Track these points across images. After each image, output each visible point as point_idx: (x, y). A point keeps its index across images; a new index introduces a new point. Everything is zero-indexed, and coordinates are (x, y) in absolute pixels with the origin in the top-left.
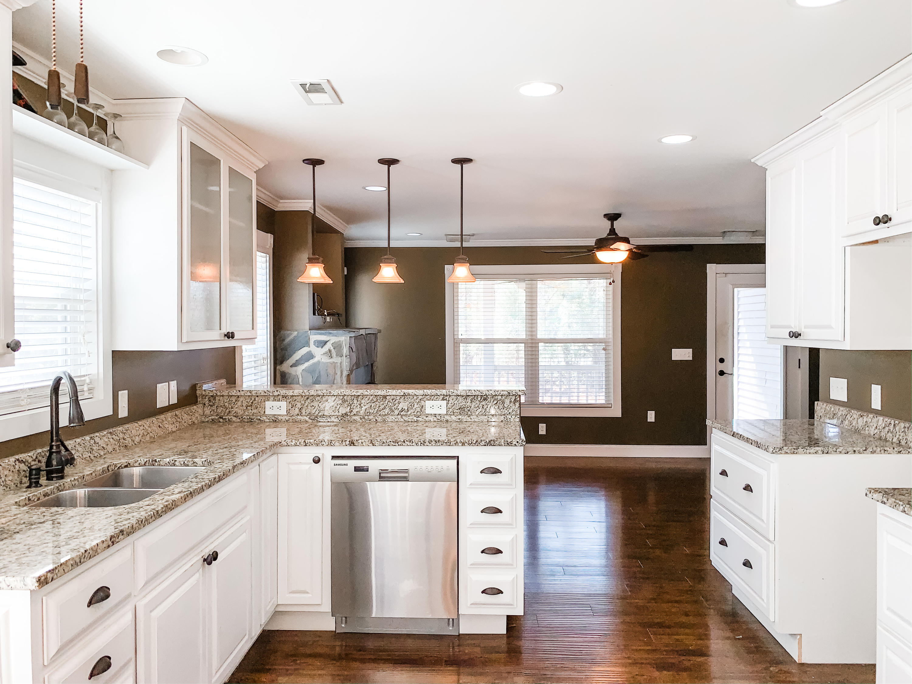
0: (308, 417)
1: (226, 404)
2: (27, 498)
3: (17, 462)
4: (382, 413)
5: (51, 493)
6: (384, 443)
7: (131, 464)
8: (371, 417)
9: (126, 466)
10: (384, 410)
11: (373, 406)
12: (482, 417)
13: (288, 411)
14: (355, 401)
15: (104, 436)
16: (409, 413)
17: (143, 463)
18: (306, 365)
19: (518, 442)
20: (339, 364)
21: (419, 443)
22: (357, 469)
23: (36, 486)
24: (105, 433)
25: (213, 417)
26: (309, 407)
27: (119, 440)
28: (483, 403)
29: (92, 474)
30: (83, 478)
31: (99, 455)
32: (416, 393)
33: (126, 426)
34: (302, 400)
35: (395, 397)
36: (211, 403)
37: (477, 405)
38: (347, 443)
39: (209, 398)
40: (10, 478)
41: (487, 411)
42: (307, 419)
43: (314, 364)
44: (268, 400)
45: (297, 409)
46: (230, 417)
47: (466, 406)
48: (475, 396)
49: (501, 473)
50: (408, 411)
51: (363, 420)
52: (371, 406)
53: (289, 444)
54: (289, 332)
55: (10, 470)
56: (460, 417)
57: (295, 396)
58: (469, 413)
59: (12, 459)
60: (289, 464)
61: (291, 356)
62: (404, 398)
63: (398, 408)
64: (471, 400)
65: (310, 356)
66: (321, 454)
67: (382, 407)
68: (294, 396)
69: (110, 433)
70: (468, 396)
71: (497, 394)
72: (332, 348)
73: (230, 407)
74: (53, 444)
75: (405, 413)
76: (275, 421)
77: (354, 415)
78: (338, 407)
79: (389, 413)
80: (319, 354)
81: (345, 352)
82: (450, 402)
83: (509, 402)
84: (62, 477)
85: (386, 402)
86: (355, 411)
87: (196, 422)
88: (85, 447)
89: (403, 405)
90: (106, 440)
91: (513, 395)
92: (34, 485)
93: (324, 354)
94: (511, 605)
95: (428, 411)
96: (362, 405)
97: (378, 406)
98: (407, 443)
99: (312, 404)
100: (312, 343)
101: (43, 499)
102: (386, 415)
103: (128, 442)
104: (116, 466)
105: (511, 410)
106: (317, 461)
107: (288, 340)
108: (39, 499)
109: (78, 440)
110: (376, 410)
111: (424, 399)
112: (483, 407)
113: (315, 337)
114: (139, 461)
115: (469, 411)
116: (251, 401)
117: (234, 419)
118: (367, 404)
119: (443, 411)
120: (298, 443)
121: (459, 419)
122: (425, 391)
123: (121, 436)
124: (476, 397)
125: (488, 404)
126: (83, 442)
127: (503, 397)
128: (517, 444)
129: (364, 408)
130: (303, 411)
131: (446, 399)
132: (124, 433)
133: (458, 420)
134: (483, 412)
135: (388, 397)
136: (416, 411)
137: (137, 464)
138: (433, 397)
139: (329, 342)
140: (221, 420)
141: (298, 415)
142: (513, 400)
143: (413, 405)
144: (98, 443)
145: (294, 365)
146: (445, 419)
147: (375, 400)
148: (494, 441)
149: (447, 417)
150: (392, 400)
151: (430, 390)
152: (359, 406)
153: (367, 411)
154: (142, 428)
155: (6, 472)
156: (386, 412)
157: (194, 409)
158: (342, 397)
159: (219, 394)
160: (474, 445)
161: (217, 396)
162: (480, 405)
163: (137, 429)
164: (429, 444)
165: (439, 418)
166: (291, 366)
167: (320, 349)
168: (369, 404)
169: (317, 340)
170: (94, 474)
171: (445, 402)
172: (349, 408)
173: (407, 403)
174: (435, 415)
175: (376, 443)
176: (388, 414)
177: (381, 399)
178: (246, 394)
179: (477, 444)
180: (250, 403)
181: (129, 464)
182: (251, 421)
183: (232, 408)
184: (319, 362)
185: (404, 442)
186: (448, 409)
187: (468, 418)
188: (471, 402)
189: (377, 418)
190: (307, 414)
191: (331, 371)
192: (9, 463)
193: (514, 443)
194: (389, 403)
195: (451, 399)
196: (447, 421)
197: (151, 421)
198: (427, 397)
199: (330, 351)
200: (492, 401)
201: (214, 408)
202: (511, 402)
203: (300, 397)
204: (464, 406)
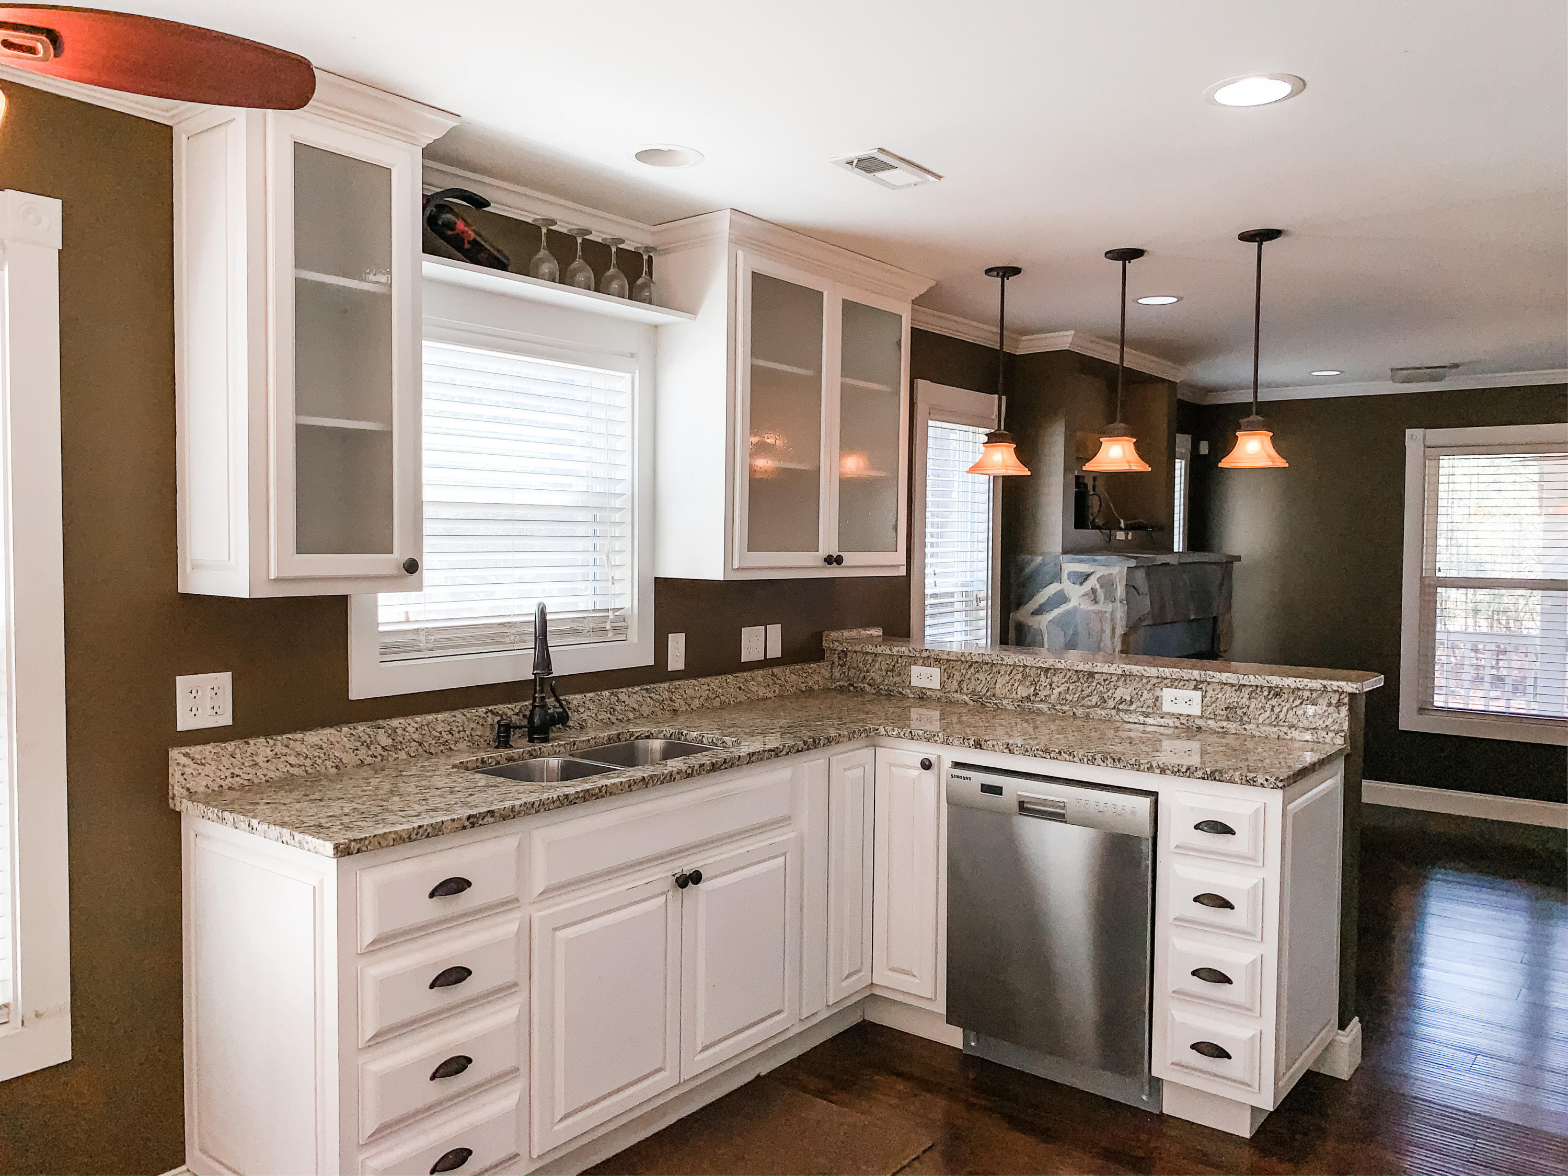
0: (969, 696)
1: (861, 665)
2: (480, 760)
3: (490, 714)
4: (1086, 702)
5: (519, 757)
6: (1027, 751)
7: (654, 735)
8: (1065, 708)
9: (648, 737)
10: (1090, 698)
11: (1071, 688)
12: (1268, 728)
13: (943, 684)
14: (1043, 678)
15: (635, 693)
16: (1132, 708)
17: (669, 735)
18: (1056, 612)
19: (1267, 780)
20: (1108, 615)
21: (1086, 760)
22: (986, 788)
23: (506, 747)
24: (637, 689)
25: (841, 683)
26: (973, 681)
27: (663, 701)
28: (1274, 702)
29: (589, 740)
30: (574, 744)
31: (625, 718)
32: (1144, 673)
33: (676, 683)
34: (962, 667)
35: (1109, 678)
36: (841, 662)
37: (1261, 704)
38: (972, 742)
39: (839, 654)
40: (479, 733)
41: (1281, 717)
42: (967, 699)
43: (1068, 613)
44: (915, 664)
45: (954, 682)
46: (862, 686)
47: (1240, 704)
48: (1257, 686)
49: (1234, 834)
50: (1131, 703)
51: (1053, 712)
52: (1069, 688)
53: (890, 733)
54: (1029, 557)
55: (478, 723)
56: (1225, 724)
57: (953, 660)
58: (1245, 718)
59: (484, 710)
60: (890, 765)
61: (1032, 596)
62: (1125, 680)
63: (1114, 696)
64: (1250, 694)
65: (1061, 598)
66: (936, 756)
67: (1087, 691)
68: (950, 660)
69: (647, 689)
70: (1244, 685)
71: (1301, 687)
72: (1098, 586)
73: (865, 669)
74: (537, 695)
75: (1125, 708)
76: (923, 697)
77: (1041, 700)
78: (1016, 685)
79: (1099, 703)
80: (1076, 595)
81: (1119, 594)
82: (1208, 695)
83: (1325, 704)
84: (546, 740)
85: (1094, 684)
86: (1042, 694)
87: (816, 687)
88: (601, 705)
89: (1123, 692)
90: (640, 699)
91: (1335, 691)
92: (502, 745)
93: (1083, 595)
94: (1249, 1086)
95: (1167, 707)
96: (1054, 685)
97: (1080, 689)
98: (1065, 756)
99: (977, 675)
100: (1065, 576)
101: (504, 763)
102: (1093, 707)
103: (679, 704)
104: (632, 734)
105: (1331, 720)
106: (926, 765)
107: (1028, 570)
108: (498, 763)
109: (590, 695)
110: (1077, 696)
111: (1162, 685)
112: (1272, 710)
113: (1072, 566)
114: (665, 732)
115: (1245, 714)
116: (893, 663)
117: (868, 688)
118: (1062, 684)
119: (1196, 710)
120: (902, 734)
121: (1223, 728)
122: (1161, 669)
123: (666, 695)
124: (1259, 689)
125: (1283, 704)
126: (597, 697)
127: (1315, 695)
128: (1265, 783)
129: (1056, 691)
130: (964, 686)
131: (1201, 688)
132: (672, 693)
133: (1220, 730)
134: (1273, 719)
135: (1096, 676)
136: (1146, 706)
137: (661, 736)
138: (1177, 682)
139: (1093, 575)
140: (851, 688)
141: (957, 692)
142: (1334, 701)
143: (1140, 693)
144: (624, 702)
145: (1037, 612)
146: (1195, 726)
147: (1075, 678)
148: (1220, 772)
149: (1200, 722)
150: (1105, 681)
151: (1171, 670)
152: (1048, 686)
153: (1062, 697)
154: (706, 687)
155: (472, 725)
156: (1094, 701)
157: (810, 668)
158: (1021, 669)
159: (850, 648)
160: (1182, 775)
161: (849, 651)
162: (1267, 706)
163: (697, 688)
164: (1101, 763)
165: (1184, 721)
166: (1033, 614)
167: (1077, 586)
168: (1066, 684)
169: (1074, 572)
170: (592, 742)
171: (1199, 693)
172: (1033, 688)
173: (1130, 689)
174: (1178, 717)
175: (1016, 749)
176: (1096, 706)
177: (1086, 677)
178: (884, 652)
179: (1188, 774)
180: (891, 667)
181: (652, 734)
182: (889, 695)
183: (868, 671)
184: (1075, 609)
185: (1060, 753)
186: (1204, 707)
187: (1239, 728)
188: (1250, 698)
189: (1074, 710)
190: (969, 692)
191: (1095, 626)
192: (477, 714)
193: (1260, 781)
194: (1098, 686)
195: (1210, 688)
196: (1199, 728)
197: (724, 679)
198: (1165, 681)
199: (1094, 591)
200: (1291, 700)
201: (845, 669)
202: (1330, 704)
203: (960, 663)
204: (1235, 704)
